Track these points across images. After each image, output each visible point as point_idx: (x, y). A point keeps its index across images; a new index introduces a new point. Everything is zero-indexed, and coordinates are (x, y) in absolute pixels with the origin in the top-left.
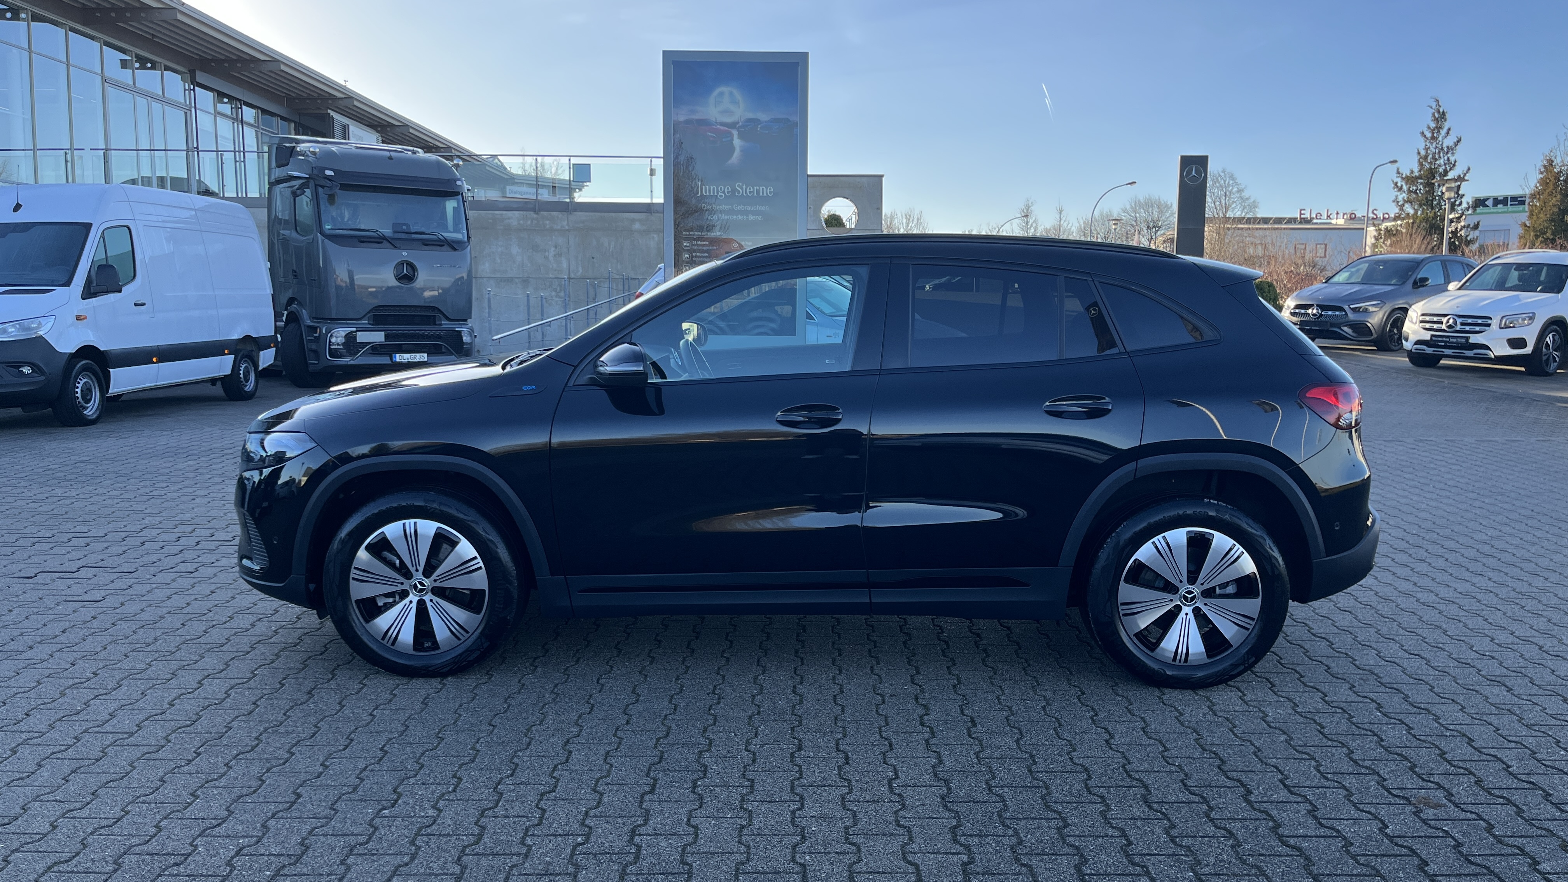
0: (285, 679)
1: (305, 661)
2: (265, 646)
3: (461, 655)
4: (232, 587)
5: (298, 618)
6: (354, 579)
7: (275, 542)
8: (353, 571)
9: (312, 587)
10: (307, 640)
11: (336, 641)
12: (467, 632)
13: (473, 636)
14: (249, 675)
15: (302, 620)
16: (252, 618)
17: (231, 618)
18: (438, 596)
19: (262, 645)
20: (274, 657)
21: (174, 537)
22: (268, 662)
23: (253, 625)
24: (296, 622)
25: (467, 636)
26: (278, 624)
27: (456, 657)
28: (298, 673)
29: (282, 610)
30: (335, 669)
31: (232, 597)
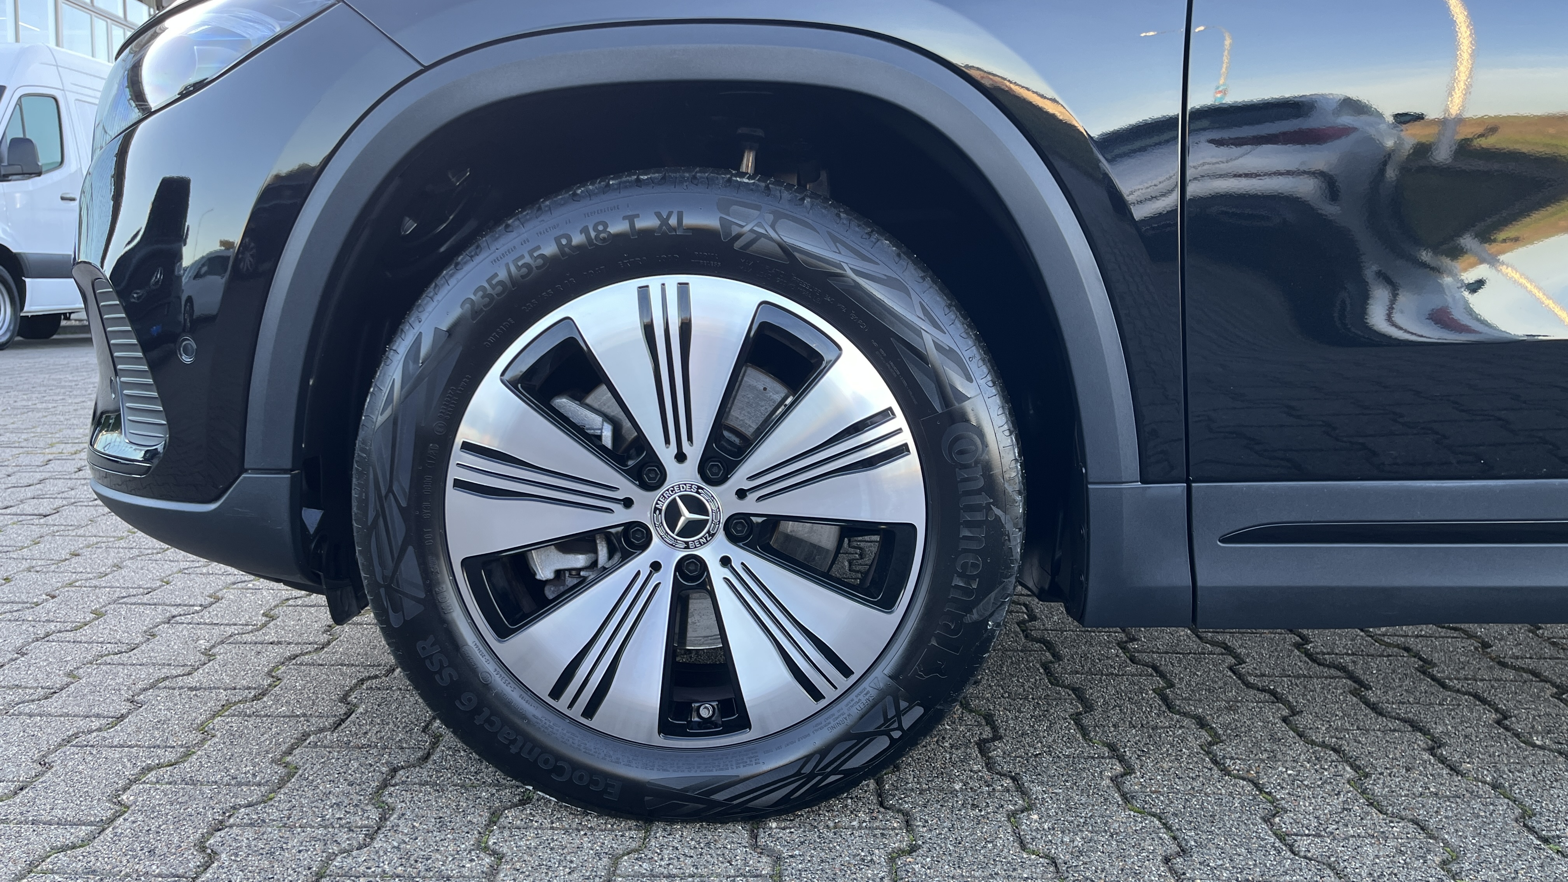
0: (219, 826)
1: (289, 752)
2: (170, 697)
3: (823, 752)
4: (123, 544)
5: (270, 617)
6: (459, 484)
7: (187, 359)
8: (458, 456)
9: (312, 517)
10: (291, 677)
11: (375, 683)
12: (846, 672)
13: (866, 684)
14: (104, 810)
15: (278, 622)
16: (152, 616)
17: (98, 614)
18: (751, 547)
19: (163, 694)
20: (195, 737)
21: (40, 459)
22: (171, 756)
23: (150, 635)
24: (264, 625)
25: (844, 683)
26: (216, 631)
27: (807, 758)
28: (265, 800)
29: (230, 595)
30: (385, 785)
31: (115, 565)
